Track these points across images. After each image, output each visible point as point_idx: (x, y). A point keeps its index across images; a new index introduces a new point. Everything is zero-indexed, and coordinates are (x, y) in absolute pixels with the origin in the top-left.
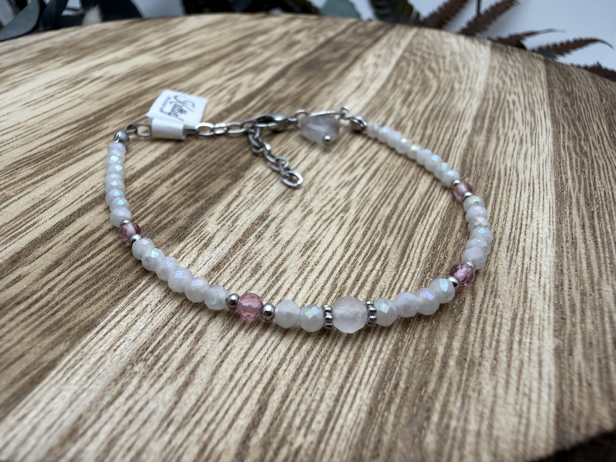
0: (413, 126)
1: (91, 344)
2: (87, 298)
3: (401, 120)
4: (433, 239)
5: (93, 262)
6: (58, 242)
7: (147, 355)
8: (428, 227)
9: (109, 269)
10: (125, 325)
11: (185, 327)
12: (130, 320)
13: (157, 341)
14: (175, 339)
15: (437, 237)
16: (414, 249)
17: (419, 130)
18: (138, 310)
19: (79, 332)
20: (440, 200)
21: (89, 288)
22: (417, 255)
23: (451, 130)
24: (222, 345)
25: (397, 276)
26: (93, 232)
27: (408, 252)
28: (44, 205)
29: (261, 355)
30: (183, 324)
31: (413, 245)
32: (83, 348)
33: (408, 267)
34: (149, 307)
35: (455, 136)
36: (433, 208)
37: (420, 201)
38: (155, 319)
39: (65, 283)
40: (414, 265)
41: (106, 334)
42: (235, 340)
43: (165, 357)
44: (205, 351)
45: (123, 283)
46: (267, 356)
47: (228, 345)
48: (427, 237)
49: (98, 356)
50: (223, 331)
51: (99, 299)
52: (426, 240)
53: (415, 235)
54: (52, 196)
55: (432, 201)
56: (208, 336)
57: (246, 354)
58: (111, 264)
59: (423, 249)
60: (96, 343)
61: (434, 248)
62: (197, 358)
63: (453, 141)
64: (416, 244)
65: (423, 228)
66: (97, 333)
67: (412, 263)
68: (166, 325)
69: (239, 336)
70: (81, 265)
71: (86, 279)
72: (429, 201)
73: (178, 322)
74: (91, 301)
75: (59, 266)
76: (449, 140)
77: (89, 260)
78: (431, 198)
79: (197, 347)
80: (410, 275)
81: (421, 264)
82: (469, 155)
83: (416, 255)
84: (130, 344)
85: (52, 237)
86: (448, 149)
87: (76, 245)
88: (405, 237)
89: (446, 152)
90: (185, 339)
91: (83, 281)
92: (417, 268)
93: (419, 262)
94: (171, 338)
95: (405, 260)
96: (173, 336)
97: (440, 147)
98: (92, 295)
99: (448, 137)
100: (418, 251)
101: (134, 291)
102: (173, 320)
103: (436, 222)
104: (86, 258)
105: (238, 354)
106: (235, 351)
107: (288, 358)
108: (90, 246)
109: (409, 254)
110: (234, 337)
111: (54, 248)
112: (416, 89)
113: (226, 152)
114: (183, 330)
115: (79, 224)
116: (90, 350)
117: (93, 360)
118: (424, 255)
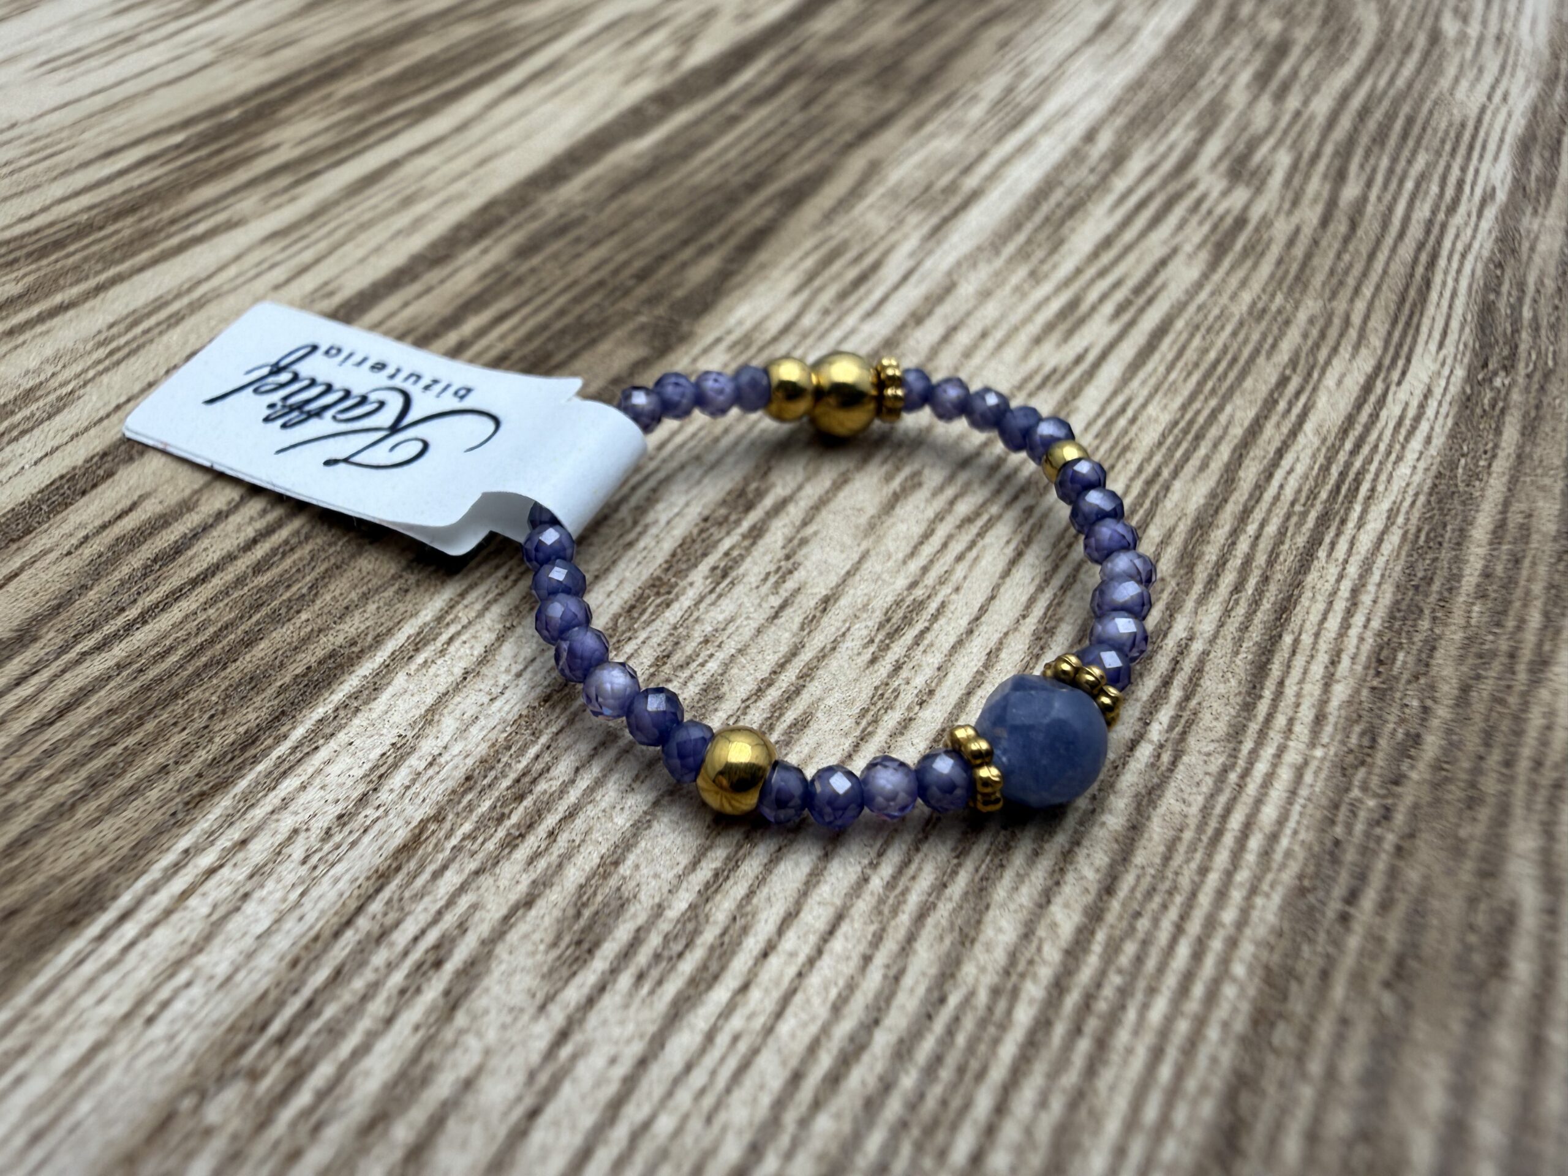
0: (1294, 167)
1: (72, 984)
2: (94, 785)
3: (1253, 145)
4: (1376, 624)
5: (141, 637)
6: (45, 553)
7: (262, 1054)
8: (1353, 570)
9: (190, 669)
10: (205, 910)
11: (416, 939)
12: (227, 890)
13: (306, 993)
14: (373, 988)
15: (1392, 617)
16: (1299, 662)
17: (1316, 185)
18: (258, 850)
19: (38, 927)
20: (1400, 459)
21: (109, 742)
22: (1312, 689)
23: (1434, 189)
24: (543, 1032)
25: (1233, 777)
26: (163, 521)
27: (1276, 669)
28: (26, 412)
29: (684, 1097)
30: (409, 928)
31: (1296, 641)
32: (41, 997)
33: (1275, 736)
34: (301, 839)
35: (1452, 209)
36: (1373, 490)
37: (1321, 460)
38: (314, 893)
39: (33, 715)
40: (1302, 730)
41: (132, 944)
42: (593, 1019)
43: (324, 1072)
44: (475, 1059)
45: (228, 732)
46: (708, 1101)
47: (563, 1035)
48: (1349, 613)
49: (86, 1039)
50: (552, 971)
51: (133, 792)
52: (1345, 625)
53: (1305, 601)
54: (60, 378)
55: (1369, 461)
56: (497, 989)
57: (630, 1083)
58: (201, 648)
59: (1334, 662)
60: (91, 981)
61: (1380, 661)
62: (443, 1086)
63: (1444, 227)
64: (1307, 639)
65: (1333, 571)
66: (102, 937)
67: (1291, 721)
68: (349, 923)
69: (609, 1002)
70: (99, 648)
71: (105, 706)
72: (1358, 464)
73: (392, 916)
74: (105, 799)
75: (26, 646)
76: (1429, 224)
77: (129, 628)
78: (1366, 450)
79: (448, 1034)
80: (1285, 775)
81: (1328, 729)
82: (1505, 288)
83: (1308, 687)
84: (208, 996)
85: (28, 531)
86: (1424, 258)
87: (98, 569)
88: (1266, 605)
89: (1420, 270)
90: (407, 993)
91: (94, 711)
92: (1312, 745)
93: (1319, 719)
94: (358, 984)
95: (1263, 707)
96: (368, 975)
97: (1394, 250)
98: (113, 771)
99: (1422, 211)
100: (1317, 670)
101: (261, 767)
102: (376, 907)
103: (1387, 548)
104: (120, 621)
105: (598, 1084)
106: (587, 1070)
107: (790, 1118)
108: (145, 576)
109: (1281, 683)
110: (590, 1002)
111: (24, 576)
112: (1303, 36)
113: (643, 244)
114: (406, 953)
115: (124, 488)
116: (61, 1012)
117: (67, 1056)
118: (1340, 692)
